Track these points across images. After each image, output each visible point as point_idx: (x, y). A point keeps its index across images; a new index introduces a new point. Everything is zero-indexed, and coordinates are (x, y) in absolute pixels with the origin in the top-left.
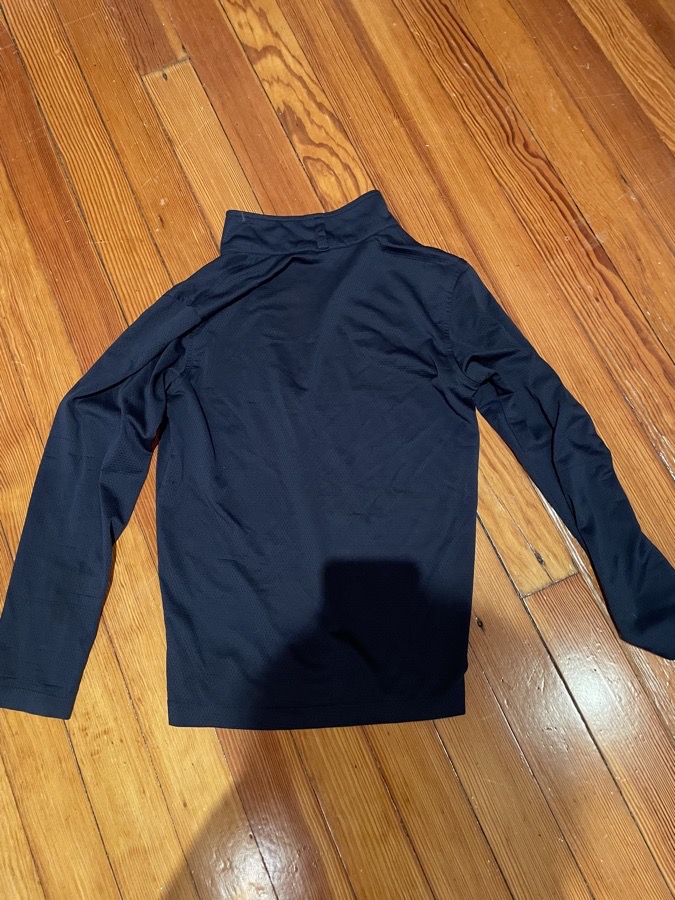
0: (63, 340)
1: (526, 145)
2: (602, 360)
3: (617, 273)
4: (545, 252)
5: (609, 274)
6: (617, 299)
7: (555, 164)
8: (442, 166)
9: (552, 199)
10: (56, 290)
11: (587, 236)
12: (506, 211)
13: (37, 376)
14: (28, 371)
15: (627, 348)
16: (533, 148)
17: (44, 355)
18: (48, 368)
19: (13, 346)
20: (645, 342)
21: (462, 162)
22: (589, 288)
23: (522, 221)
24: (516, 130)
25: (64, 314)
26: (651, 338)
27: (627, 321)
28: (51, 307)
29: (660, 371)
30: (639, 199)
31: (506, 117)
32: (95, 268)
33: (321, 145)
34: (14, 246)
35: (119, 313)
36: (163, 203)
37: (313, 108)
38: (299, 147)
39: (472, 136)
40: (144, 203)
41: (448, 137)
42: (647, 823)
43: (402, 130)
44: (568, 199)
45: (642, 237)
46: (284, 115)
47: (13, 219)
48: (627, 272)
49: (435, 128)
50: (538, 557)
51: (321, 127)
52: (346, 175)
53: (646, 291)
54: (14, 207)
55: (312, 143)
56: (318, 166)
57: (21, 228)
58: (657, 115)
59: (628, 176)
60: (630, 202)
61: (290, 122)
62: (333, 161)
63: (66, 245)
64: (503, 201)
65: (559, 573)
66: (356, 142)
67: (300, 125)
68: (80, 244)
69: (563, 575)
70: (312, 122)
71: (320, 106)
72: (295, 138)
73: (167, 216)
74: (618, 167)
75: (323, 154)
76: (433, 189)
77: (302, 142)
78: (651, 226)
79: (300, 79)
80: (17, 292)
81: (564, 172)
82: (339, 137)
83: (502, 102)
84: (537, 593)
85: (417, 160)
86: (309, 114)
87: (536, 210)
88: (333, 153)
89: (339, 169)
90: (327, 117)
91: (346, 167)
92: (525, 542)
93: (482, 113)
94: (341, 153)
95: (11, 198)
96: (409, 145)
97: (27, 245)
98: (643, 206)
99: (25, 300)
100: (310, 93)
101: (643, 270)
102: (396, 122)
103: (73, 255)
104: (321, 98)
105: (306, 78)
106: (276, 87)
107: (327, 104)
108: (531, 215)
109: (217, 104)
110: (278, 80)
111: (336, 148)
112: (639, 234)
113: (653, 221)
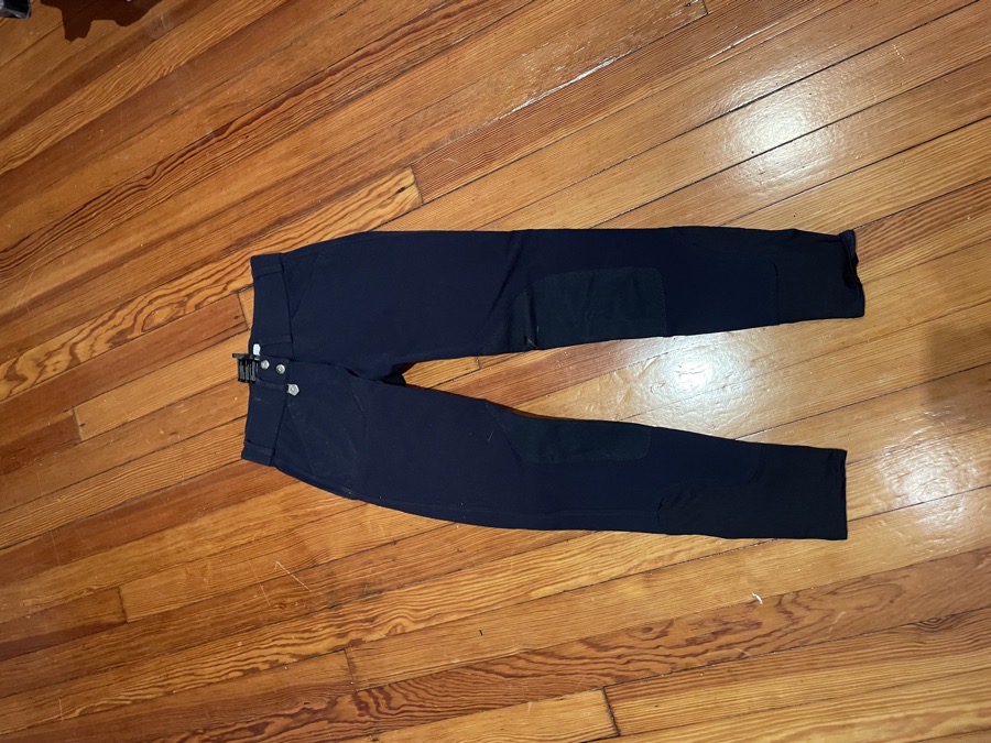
0: (242, 507)
1: (148, 178)
2: (283, 138)
3: (231, 123)
4: (215, 168)
5: (232, 127)
6: (248, 123)
7: (161, 159)
8: (155, 236)
9: (182, 162)
10: (210, 510)
11: (208, 140)
12: (187, 194)
13: (263, 526)
14: (259, 532)
15: (278, 119)
16: (150, 172)
17: (250, 520)
18: (259, 518)
19: (243, 542)
20: (276, 106)
21: (155, 222)
22: (239, 142)
23: (195, 183)
24: (137, 184)
25: (226, 505)
26: (273, 102)
27: (262, 118)
28: (220, 514)
29: (294, 98)
30: (188, 103)
31: (129, 189)
32: (198, 482)
33: (135, 320)
34: (180, 538)
35: (228, 467)
36: (162, 432)
37: (112, 323)
38: (135, 334)
39: (138, 214)
40: (162, 446)
41: (138, 230)
42: (561, 133)
43: (131, 262)
44: (184, 151)
45: (211, 103)
46: (114, 344)
47: (163, 538)
48: (232, 116)
49: (131, 239)
50: (399, 191)
51: (123, 318)
52: (155, 303)
53: (244, 104)
54: (156, 535)
55: (134, 325)
56: (147, 322)
57: (169, 532)
58: (137, 85)
59: (174, 109)
60: (188, 110)
61: (119, 340)
62: (146, 312)
63: (182, 502)
64: (181, 196)
65: (411, 179)
66: (135, 295)
67: (122, 333)
68: (183, 491)
69: (412, 176)
70: (120, 324)
71: (111, 318)
72: (129, 337)
73: (171, 430)
74: (166, 116)
75: (141, 318)
76: (169, 244)
77: (132, 332)
78: (205, 97)
79: (93, 330)
80: (209, 537)
81: (166, 153)
82: (131, 306)
83: (119, 192)
84: (422, 194)
85: (150, 253)
86: (115, 326)
87: (188, 175)
88: (140, 312)
89: (151, 308)
90: (119, 313)
91: (150, 303)
92: (392, 198)
93: (125, 206)
94: (141, 306)
95: (150, 538)
96: (141, 258)
97: (180, 528)
98: (191, 101)
99: (215, 531)
100: (102, 324)
101: (232, 104)
102: (125, 266)
103: (189, 497)
104: (106, 317)
105: (92, 327)
106: (95, 348)
107: (110, 313)
108: (191, 177)
109: (104, 389)
110: (92, 346)
111: (138, 309)
112: (209, 105)
113: (201, 95)
